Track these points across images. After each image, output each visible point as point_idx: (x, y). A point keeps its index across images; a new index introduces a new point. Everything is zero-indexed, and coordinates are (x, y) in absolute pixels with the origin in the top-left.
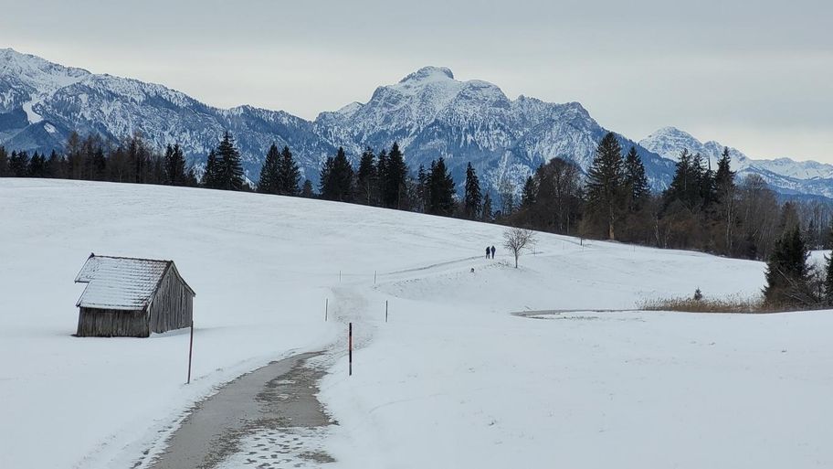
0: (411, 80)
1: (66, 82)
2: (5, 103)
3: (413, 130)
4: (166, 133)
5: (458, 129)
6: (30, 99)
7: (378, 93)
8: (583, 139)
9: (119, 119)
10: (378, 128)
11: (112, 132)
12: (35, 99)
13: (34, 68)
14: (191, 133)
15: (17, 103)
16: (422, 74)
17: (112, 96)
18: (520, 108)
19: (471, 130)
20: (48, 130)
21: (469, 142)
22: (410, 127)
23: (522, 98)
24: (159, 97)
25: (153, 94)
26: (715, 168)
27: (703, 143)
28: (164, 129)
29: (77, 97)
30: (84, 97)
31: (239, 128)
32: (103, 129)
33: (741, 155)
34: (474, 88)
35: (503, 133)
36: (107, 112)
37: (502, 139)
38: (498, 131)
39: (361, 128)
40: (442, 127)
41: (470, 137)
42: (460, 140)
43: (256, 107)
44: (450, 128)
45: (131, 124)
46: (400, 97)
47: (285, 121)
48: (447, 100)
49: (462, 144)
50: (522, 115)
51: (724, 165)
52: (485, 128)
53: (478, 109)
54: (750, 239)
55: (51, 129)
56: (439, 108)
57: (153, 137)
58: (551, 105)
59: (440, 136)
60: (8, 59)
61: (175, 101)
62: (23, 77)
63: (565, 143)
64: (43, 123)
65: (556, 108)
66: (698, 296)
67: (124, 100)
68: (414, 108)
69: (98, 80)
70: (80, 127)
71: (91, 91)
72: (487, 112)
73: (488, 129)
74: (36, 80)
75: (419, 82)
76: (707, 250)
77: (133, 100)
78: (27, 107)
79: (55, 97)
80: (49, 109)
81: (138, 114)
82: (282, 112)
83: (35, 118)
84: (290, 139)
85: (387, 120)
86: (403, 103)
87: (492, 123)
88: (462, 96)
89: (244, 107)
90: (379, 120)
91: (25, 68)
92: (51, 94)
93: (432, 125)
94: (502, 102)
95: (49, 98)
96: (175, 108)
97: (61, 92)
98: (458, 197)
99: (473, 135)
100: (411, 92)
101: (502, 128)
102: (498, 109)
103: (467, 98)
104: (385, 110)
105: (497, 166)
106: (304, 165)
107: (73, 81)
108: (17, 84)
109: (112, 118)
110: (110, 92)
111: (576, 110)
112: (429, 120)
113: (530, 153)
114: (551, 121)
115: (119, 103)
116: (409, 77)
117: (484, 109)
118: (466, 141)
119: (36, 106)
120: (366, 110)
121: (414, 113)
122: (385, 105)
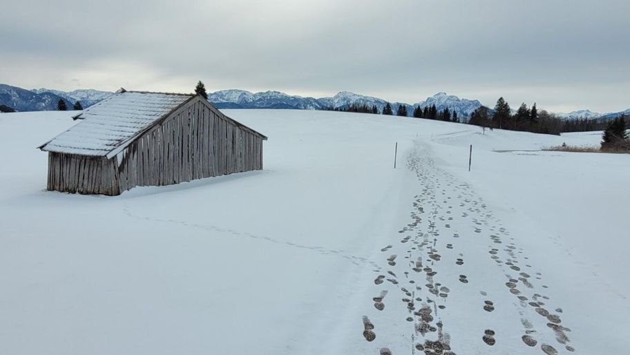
0: (436, 96)
7: (428, 99)
13: (351, 95)
16: (439, 94)
18: (462, 101)
23: (463, 99)
26: (531, 108)
34: (451, 97)
46: (433, 99)
48: (445, 100)
50: (463, 103)
51: (534, 108)
53: (452, 102)
54: (546, 128)
56: (443, 102)
58: (470, 100)
65: (472, 101)
66: (564, 145)
68: (437, 102)
69: (365, 97)
71: (363, 99)
74: (351, 98)
75: (438, 96)
76: (532, 132)
84: (405, 108)
86: (434, 101)
87: (455, 105)
91: (349, 95)
94: (458, 100)
98: (451, 118)
100: (436, 98)
101: (458, 106)
102: (457, 102)
103: (449, 99)
104: (430, 103)
107: (359, 98)
111: (476, 102)
112: (440, 105)
114: (470, 105)
117: (454, 102)
120: (426, 103)
122: (430, 101)
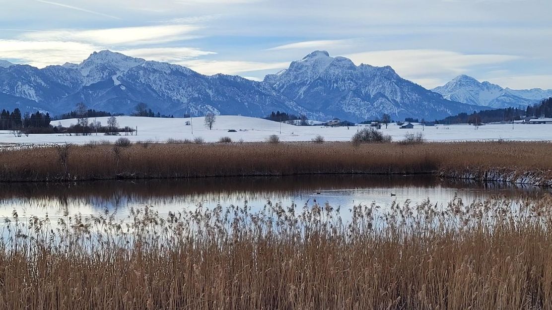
0: (308, 58)
1: (133, 65)
2: (104, 76)
3: (308, 83)
4: (181, 88)
5: (330, 81)
6: (116, 74)
7: (292, 64)
8: (390, 84)
9: (158, 82)
10: (292, 82)
11: (154, 88)
12: (119, 74)
13: (119, 59)
14: (192, 87)
15: (109, 75)
16: (314, 54)
17: (155, 71)
18: (361, 70)
19: (336, 82)
20: (122, 89)
21: (335, 87)
22: (307, 81)
23: (362, 65)
24: (177, 70)
25: (174, 69)
27: (481, 82)
28: (180, 86)
29: (138, 72)
30: (141, 72)
31: (216, 85)
32: (150, 87)
33: (500, 88)
34: (338, 61)
35: (352, 82)
36: (152, 79)
37: (351, 85)
38: (349, 82)
39: (283, 82)
40: (322, 80)
41: (335, 85)
42: (330, 87)
43: (225, 74)
44: (326, 81)
45: (163, 84)
46: (302, 66)
47: (239, 80)
48: (325, 67)
49: (331, 88)
50: (362, 73)
52: (343, 80)
53: (340, 71)
55: (123, 88)
56: (321, 71)
57: (174, 90)
58: (376, 67)
59: (321, 85)
60: (107, 55)
61: (185, 73)
62: (114, 64)
63: (380, 86)
64: (120, 85)
65: (379, 69)
67: (161, 72)
68: (309, 72)
69: (148, 63)
70: (139, 86)
71: (145, 69)
72: (344, 72)
73: (345, 81)
74: (120, 64)
75: (312, 59)
77: (165, 72)
78: (114, 78)
79: (128, 72)
80: (125, 78)
81: (167, 79)
82: (237, 76)
83: (117, 83)
84: (241, 89)
85: (296, 78)
86: (304, 69)
87: (347, 78)
88: (332, 65)
89: (219, 74)
90: (292, 77)
91: (114, 59)
92: (127, 71)
93: (317, 80)
94: (352, 67)
95: (125, 73)
96: (185, 76)
97: (131, 70)
99: (337, 84)
100: (308, 64)
101: (352, 80)
102: (350, 71)
103: (335, 65)
104: (295, 73)
105: (345, 99)
106: (247, 102)
107: (137, 64)
108: (110, 67)
109: (155, 82)
110: (154, 69)
111: (388, 70)
112: (316, 77)
113: (363, 92)
115: (158, 74)
116: (307, 56)
117: (343, 71)
118: (333, 87)
119: (119, 77)
120: (286, 73)
121: (309, 74)
122: (295, 70)
